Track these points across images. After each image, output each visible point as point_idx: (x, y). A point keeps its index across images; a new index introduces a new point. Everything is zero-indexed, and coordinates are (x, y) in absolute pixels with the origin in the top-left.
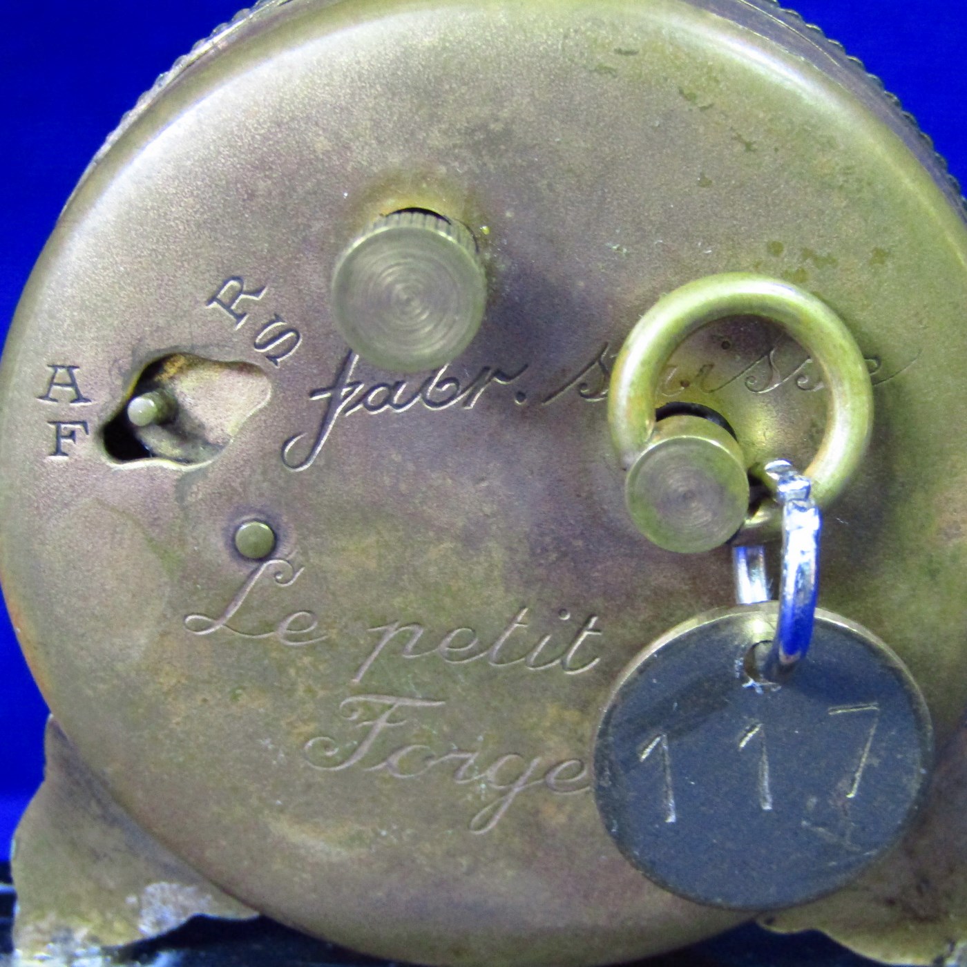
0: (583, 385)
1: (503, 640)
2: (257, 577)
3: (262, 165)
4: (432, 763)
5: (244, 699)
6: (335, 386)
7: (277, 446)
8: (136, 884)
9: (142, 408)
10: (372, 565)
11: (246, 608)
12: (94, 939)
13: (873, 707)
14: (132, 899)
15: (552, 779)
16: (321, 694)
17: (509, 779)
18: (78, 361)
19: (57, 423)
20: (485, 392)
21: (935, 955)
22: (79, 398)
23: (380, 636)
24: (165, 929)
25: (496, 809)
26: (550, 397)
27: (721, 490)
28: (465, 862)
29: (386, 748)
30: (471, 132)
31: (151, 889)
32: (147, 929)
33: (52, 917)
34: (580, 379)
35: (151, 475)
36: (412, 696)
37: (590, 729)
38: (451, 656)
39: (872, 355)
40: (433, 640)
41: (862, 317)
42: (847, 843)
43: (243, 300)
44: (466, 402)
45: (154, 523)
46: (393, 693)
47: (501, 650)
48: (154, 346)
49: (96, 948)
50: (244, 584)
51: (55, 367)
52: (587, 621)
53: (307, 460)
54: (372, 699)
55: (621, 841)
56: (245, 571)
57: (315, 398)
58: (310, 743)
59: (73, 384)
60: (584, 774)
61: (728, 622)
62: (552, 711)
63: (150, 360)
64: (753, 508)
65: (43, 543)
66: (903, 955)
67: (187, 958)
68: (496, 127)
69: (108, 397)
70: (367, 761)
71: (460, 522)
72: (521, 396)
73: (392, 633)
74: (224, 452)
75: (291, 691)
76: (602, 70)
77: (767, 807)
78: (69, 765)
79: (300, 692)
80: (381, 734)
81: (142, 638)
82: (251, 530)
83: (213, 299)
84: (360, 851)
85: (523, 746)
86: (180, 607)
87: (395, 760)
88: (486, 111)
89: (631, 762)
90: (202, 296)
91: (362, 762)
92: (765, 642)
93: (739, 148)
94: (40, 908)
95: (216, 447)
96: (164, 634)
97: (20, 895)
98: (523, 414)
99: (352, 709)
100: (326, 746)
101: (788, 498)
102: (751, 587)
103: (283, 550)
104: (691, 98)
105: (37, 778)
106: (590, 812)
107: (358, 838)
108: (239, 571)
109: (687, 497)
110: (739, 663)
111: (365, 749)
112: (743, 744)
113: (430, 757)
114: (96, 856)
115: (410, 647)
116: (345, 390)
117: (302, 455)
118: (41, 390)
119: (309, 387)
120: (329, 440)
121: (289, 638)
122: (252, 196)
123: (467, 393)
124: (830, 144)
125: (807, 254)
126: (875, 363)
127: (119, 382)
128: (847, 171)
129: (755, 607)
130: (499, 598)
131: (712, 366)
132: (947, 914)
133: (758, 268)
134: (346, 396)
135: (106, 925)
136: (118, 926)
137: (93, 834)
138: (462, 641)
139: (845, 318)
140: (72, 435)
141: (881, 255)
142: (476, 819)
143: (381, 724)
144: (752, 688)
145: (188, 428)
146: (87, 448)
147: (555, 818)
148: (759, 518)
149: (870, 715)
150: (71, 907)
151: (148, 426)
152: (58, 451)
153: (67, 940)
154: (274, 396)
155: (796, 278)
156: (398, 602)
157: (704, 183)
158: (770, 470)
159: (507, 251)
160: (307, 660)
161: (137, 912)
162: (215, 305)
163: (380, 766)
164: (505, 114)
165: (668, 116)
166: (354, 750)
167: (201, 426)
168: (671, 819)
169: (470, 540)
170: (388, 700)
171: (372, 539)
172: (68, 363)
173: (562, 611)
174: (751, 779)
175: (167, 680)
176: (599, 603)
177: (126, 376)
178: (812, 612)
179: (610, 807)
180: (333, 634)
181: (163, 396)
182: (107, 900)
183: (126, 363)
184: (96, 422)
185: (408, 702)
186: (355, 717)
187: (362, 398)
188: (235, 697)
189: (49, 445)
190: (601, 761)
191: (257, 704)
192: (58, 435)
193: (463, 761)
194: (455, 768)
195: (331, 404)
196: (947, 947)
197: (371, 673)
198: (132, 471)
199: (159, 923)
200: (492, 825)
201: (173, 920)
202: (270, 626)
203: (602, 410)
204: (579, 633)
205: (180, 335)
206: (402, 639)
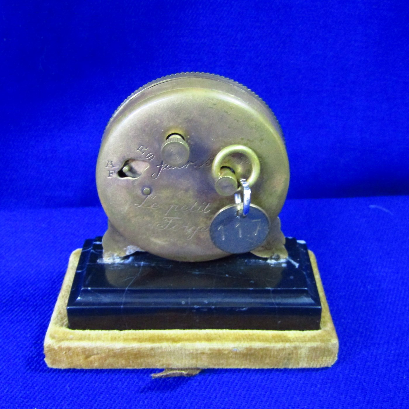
0: (207, 164)
1: (193, 207)
2: (148, 197)
3: (146, 126)
4: (180, 228)
5: (145, 218)
6: (162, 164)
7: (151, 175)
8: (126, 246)
9: (125, 169)
10: (168, 195)
11: (145, 203)
12: (118, 256)
13: (260, 220)
14: (125, 249)
15: (202, 230)
16: (159, 217)
17: (194, 230)
18: (113, 160)
19: (110, 171)
20: (189, 165)
21: (271, 255)
22: (113, 167)
23: (170, 207)
24: (131, 254)
25: (191, 236)
26: (201, 166)
27: (232, 186)
28: (186, 244)
29: (171, 226)
30: (185, 119)
31: (128, 247)
32: (128, 253)
33: (110, 252)
34: (206, 163)
35: (127, 180)
36: (176, 217)
37: (209, 223)
38: (183, 210)
39: (260, 157)
40: (179, 208)
41: (258, 151)
42: (255, 242)
43: (144, 150)
44: (185, 167)
45: (128, 188)
46: (172, 216)
47: (192, 209)
48: (127, 158)
49: (118, 257)
50: (145, 199)
51: (108, 161)
52: (208, 204)
53: (156, 177)
54: (169, 218)
55: (215, 243)
56: (145, 197)
57: (158, 167)
58: (158, 225)
59: (112, 164)
60: (207, 229)
61: (233, 207)
62: (201, 219)
63: (127, 160)
64: (238, 187)
65: (107, 192)
66: (265, 255)
67: (135, 258)
68: (190, 118)
69: (119, 167)
70: (168, 228)
71: (185, 188)
72: (196, 165)
73: (172, 206)
74: (141, 176)
75: (154, 216)
76: (210, 108)
77: (241, 237)
78: (113, 226)
79: (156, 216)
80: (171, 223)
81: (126, 208)
82: (146, 189)
83: (138, 149)
84: (167, 243)
85: (196, 225)
86: (133, 203)
87: (173, 227)
88: (189, 115)
89: (216, 230)
90: (136, 149)
91: (167, 228)
92: (240, 210)
93: (236, 121)
94: (108, 251)
95: (140, 175)
96: (130, 207)
97: (103, 246)
98: (196, 169)
99: (165, 219)
100: (161, 226)
101: (245, 187)
102: (238, 200)
103: (152, 193)
104: (227, 112)
105: (107, 229)
106: (208, 236)
107: (166, 241)
108: (144, 197)
109: (226, 187)
110: (236, 213)
111: (168, 226)
112: (236, 227)
113: (179, 227)
114: (118, 241)
115: (176, 208)
116: (163, 165)
117: (155, 177)
118: (106, 165)
119: (156, 165)
120: (160, 174)
121: (154, 208)
122: (145, 131)
123: (185, 166)
124: (253, 120)
125: (248, 140)
126: (260, 159)
127: (121, 164)
128: (256, 125)
129: (238, 204)
130: (192, 200)
131: (230, 160)
132: (272, 248)
133: (239, 143)
134: (163, 166)
135: (120, 253)
136: (122, 253)
137: (117, 238)
138: (186, 207)
139: (255, 151)
140: (112, 173)
141: (262, 140)
142: (188, 237)
143: (171, 222)
144: (238, 218)
145: (134, 171)
146: (115, 176)
147: (202, 237)
148: (240, 189)
149: (259, 222)
150: (114, 250)
151: (127, 172)
152: (109, 176)
153: (113, 256)
154: (150, 167)
155: (245, 145)
156: (173, 201)
157: (229, 128)
158: (241, 181)
159: (193, 141)
160: (157, 211)
161: (126, 251)
162: (138, 150)
163: (170, 229)
164: (192, 116)
165: (223, 116)
166: (166, 226)
167: (136, 171)
168: (223, 239)
169: (186, 191)
170: (172, 218)
171: (168, 191)
172: (111, 160)
173: (203, 202)
174: (238, 232)
175: (131, 215)
176: (210, 201)
177: (122, 163)
178: (249, 205)
179: (213, 238)
180: (162, 207)
181: (129, 166)
182: (120, 249)
183: (122, 160)
184: (117, 171)
185: (175, 218)
186: (166, 220)
187: (166, 167)
188: (144, 218)
189: (108, 175)
190: (211, 230)
191: (147, 219)
192: (110, 173)
193: (185, 228)
194: (184, 229)
195: (160, 168)
196: (273, 254)
197: (168, 213)
198: (124, 180)
199: (130, 252)
200: (191, 238)
201: (132, 252)
202: (150, 206)
203: (210, 168)
204: (206, 206)
205: (132, 156)
206: (174, 207)
